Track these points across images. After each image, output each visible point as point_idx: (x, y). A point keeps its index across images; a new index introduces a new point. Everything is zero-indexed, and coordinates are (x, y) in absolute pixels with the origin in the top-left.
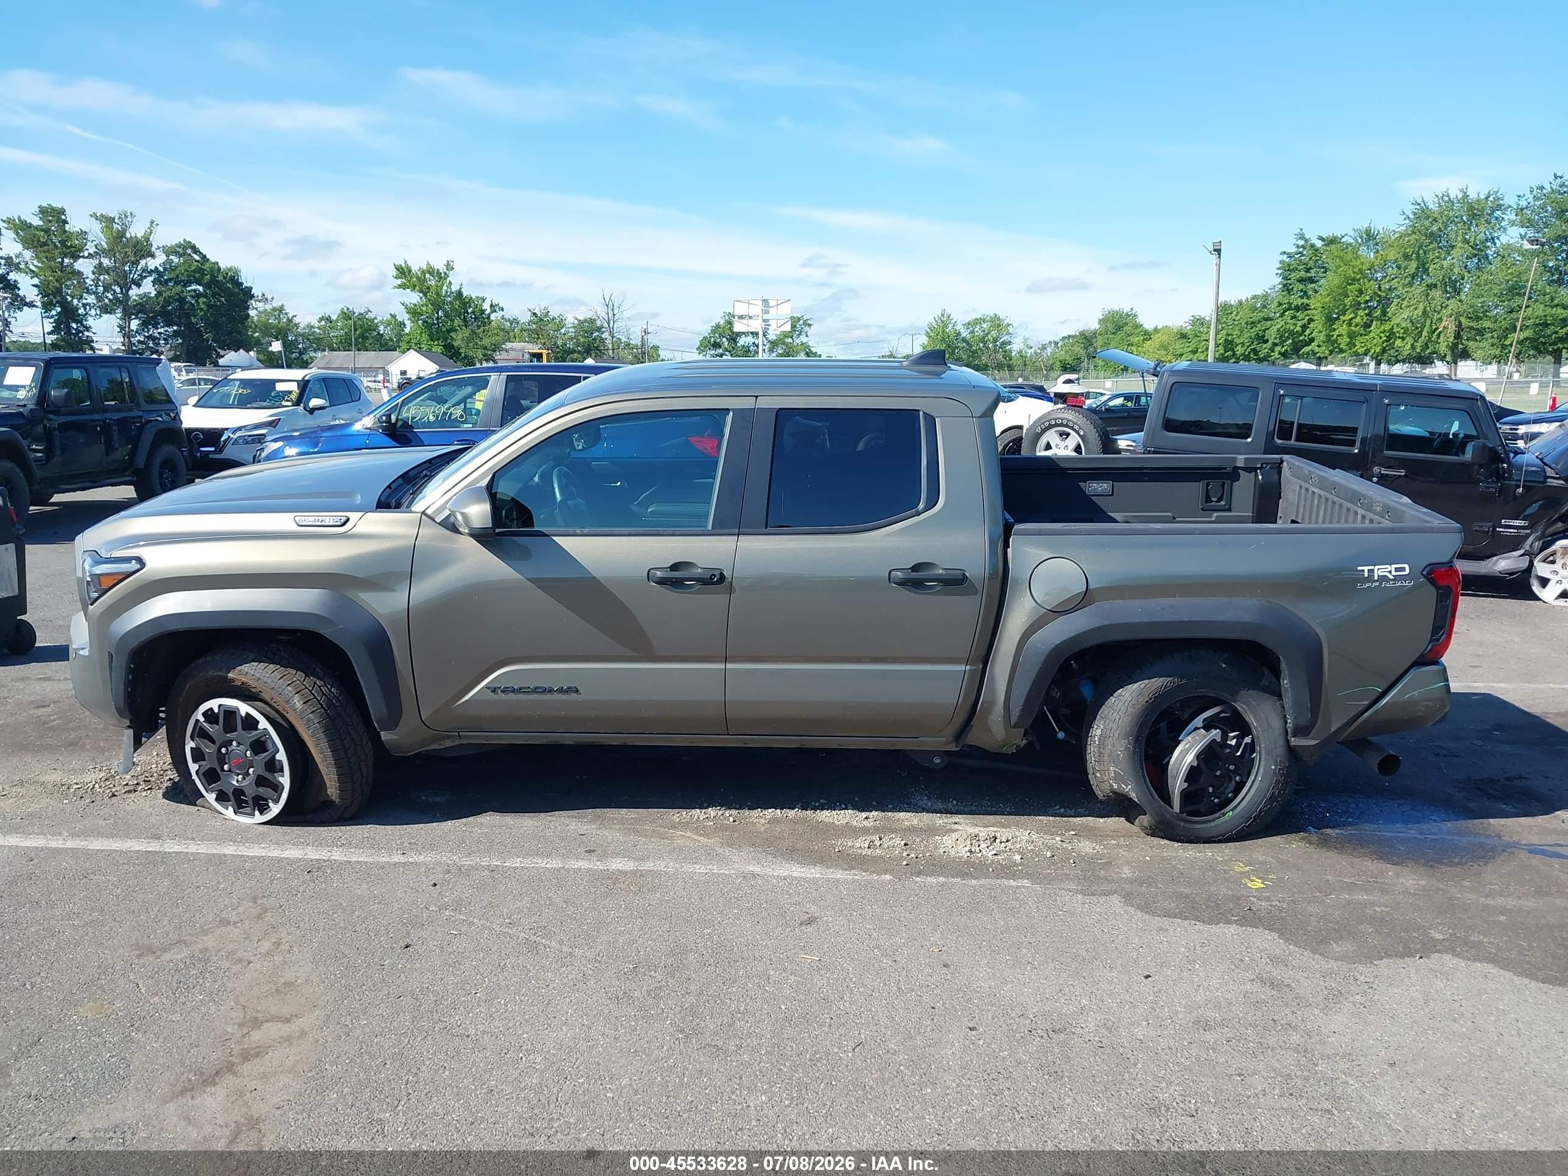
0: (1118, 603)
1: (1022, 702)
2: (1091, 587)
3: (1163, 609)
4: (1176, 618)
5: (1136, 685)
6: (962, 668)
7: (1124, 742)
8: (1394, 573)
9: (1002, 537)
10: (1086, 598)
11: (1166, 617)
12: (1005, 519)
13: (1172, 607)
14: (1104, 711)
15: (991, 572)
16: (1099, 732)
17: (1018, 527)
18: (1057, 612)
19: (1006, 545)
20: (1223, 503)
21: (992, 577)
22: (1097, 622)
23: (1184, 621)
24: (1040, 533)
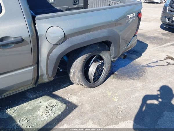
0: (74, 38)
1: (52, 72)
2: (66, 34)
3: (86, 37)
4: (89, 39)
5: (80, 58)
6: (30, 68)
7: (80, 73)
8: (132, 16)
9: (32, 22)
10: (65, 38)
11: (87, 39)
12: (32, 14)
13: (88, 36)
14: (73, 66)
15: (31, 34)
16: (73, 72)
17: (37, 17)
18: (57, 45)
19: (35, 24)
20: (77, 3)
21: (32, 35)
22: (69, 45)
23: (92, 40)
24: (45, 18)
